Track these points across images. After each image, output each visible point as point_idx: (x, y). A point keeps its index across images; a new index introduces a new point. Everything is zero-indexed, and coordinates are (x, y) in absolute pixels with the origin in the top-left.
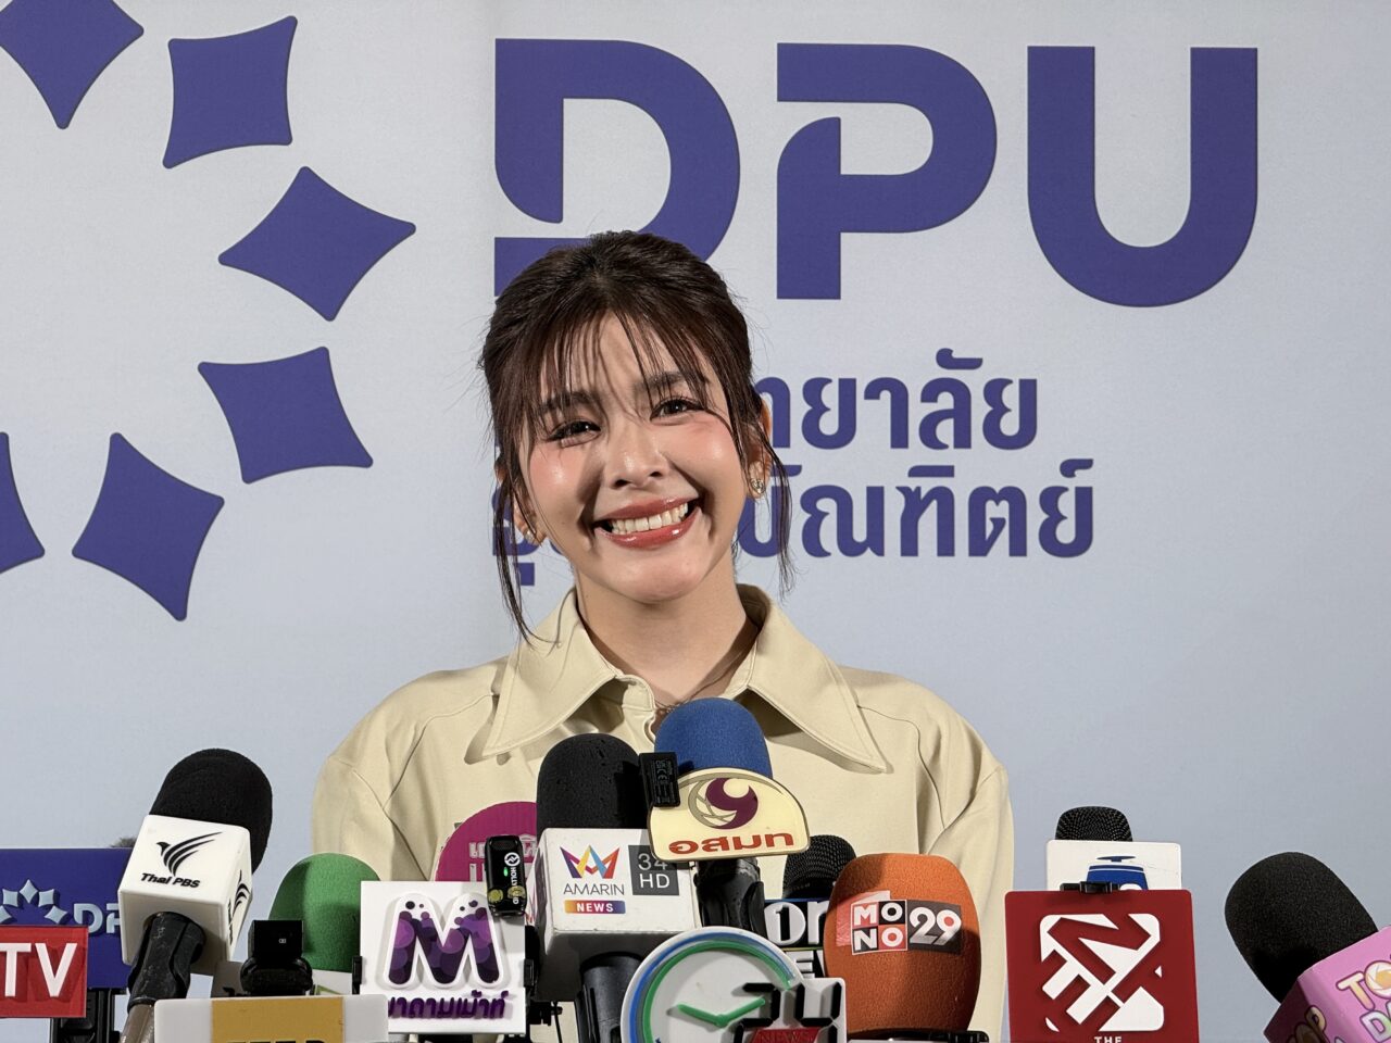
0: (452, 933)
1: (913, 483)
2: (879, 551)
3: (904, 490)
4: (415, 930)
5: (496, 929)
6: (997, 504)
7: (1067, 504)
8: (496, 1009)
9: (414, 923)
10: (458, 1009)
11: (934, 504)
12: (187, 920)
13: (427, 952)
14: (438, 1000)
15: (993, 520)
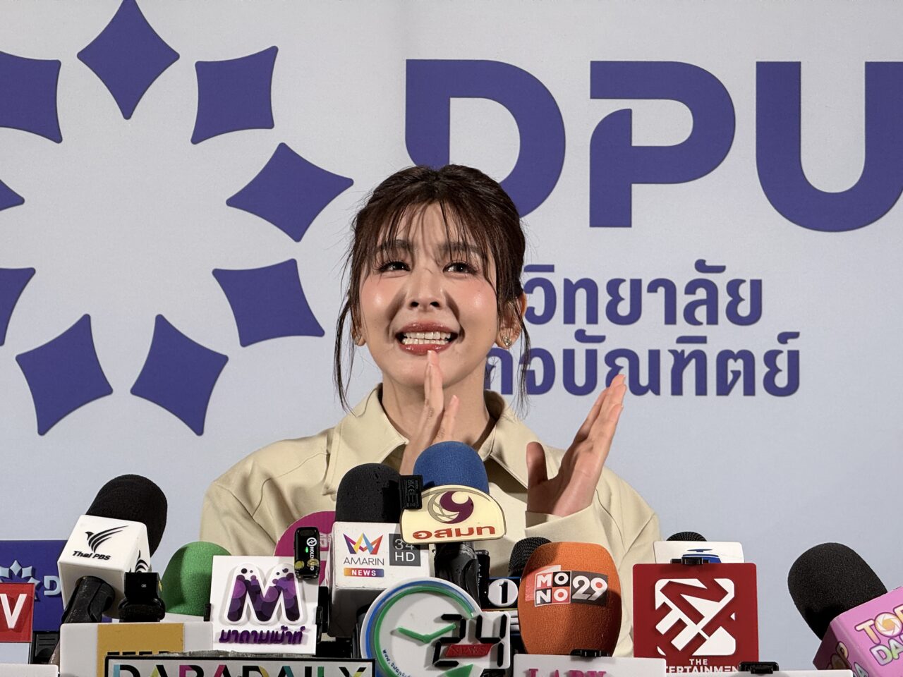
0: (271, 589)
1: (679, 348)
2: (657, 392)
3: (673, 352)
4: (247, 587)
5: (298, 586)
6: (735, 361)
7: (782, 362)
8: (296, 638)
9: (246, 582)
10: (272, 638)
11: (693, 362)
12: (102, 581)
13: (254, 601)
14: (259, 632)
15: (732, 372)
